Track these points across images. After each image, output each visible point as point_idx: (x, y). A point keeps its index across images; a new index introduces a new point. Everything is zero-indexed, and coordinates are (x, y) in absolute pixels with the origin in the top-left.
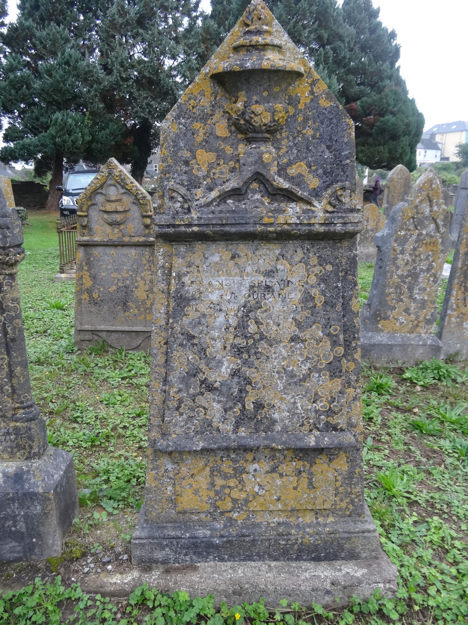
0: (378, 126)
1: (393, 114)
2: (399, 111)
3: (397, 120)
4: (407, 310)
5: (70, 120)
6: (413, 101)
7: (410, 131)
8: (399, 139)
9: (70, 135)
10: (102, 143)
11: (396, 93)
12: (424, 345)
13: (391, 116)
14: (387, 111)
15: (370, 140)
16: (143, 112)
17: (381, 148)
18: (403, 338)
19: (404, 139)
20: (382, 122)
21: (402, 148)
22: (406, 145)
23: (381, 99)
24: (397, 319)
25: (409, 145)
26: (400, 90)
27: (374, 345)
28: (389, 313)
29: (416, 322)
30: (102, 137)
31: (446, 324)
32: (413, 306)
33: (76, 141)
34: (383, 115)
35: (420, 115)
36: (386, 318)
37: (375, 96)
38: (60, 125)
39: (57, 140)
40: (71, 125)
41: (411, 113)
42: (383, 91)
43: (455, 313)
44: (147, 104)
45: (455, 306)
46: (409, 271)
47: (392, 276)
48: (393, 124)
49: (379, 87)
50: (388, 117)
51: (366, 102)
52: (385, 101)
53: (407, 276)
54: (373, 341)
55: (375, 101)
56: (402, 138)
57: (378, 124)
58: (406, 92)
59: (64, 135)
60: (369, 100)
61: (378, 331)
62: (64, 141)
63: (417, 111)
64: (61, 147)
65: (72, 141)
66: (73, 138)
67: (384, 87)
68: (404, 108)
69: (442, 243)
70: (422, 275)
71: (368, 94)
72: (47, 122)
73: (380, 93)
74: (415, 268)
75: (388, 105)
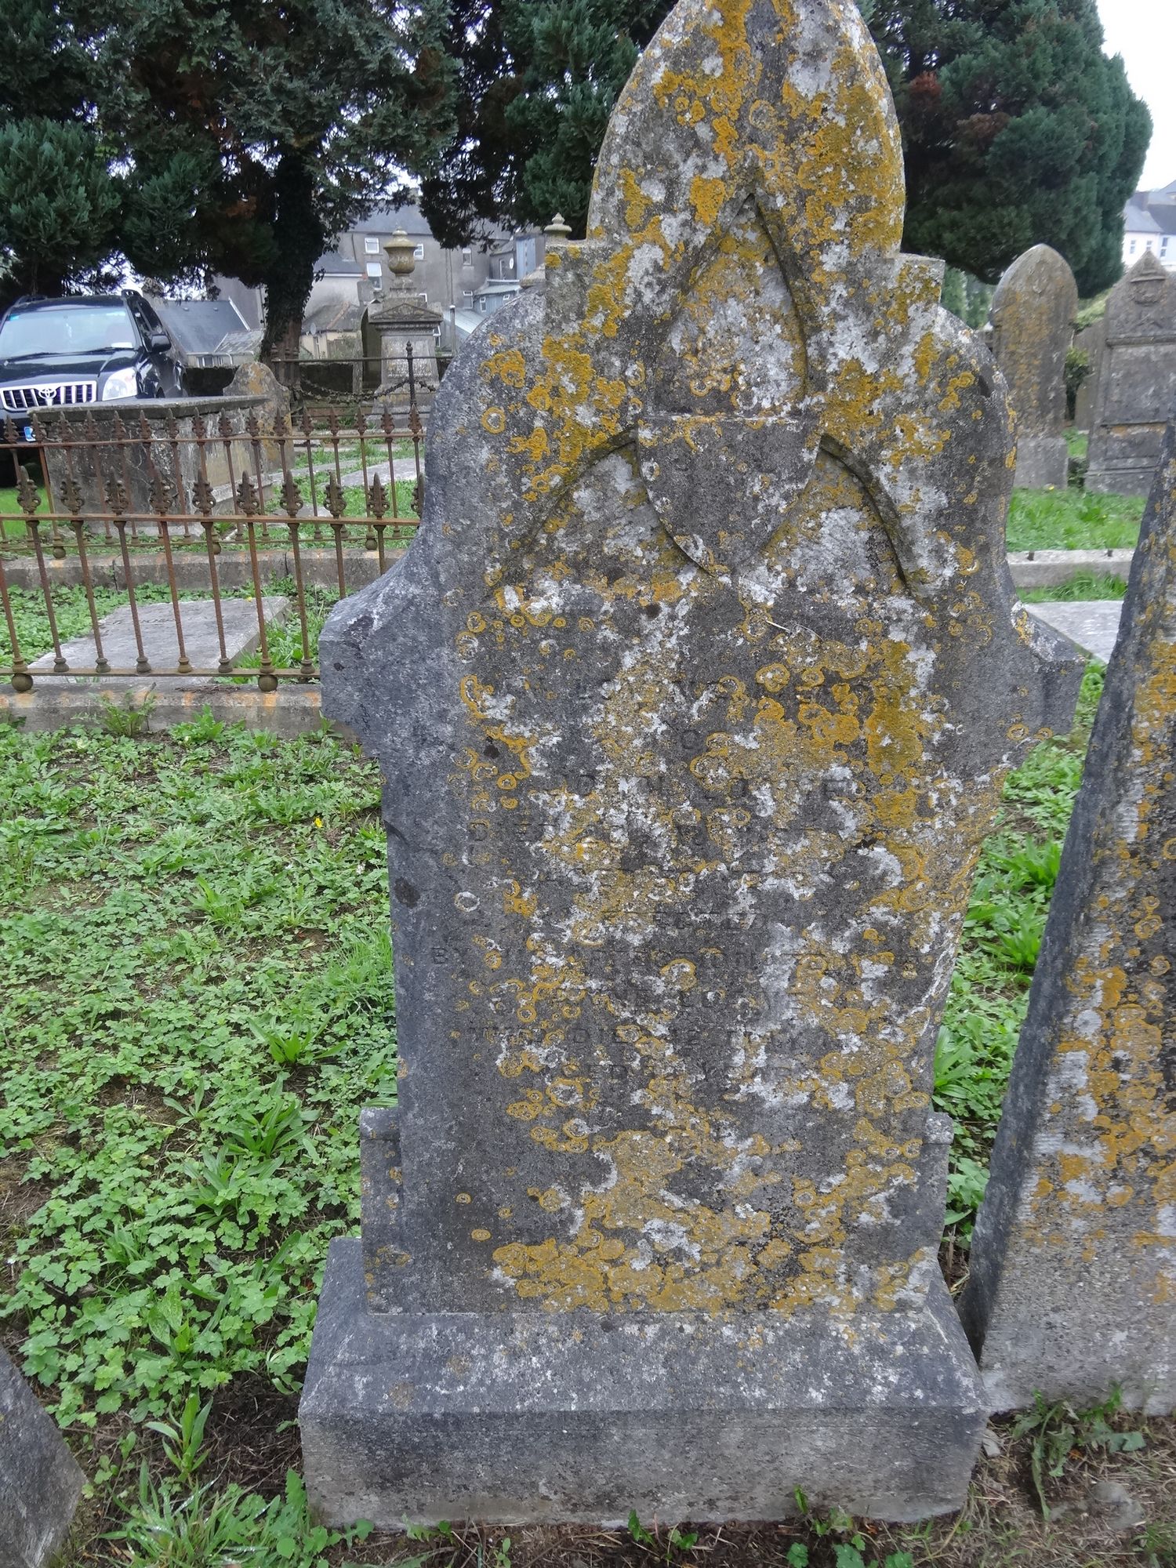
0: (1002, 144)
1: (1051, 103)
2: (1069, 93)
3: (1060, 122)
4: (695, 1181)
5: (47, 146)
6: (1116, 66)
7: (1102, 158)
8: (1066, 182)
9: (51, 194)
10: (152, 217)
11: (1061, 38)
12: (843, 1406)
13: (1042, 110)
14: (1031, 92)
15: (979, 189)
16: (267, 116)
17: (1010, 213)
18: (680, 1356)
19: (1083, 182)
20: (1013, 130)
21: (1078, 210)
22: (1088, 202)
23: (1014, 56)
24: (629, 1236)
25: (1100, 202)
26: (1077, 28)
27: (456, 1421)
28: (557, 1197)
29: (779, 1250)
30: (153, 199)
31: (1025, 1214)
32: (739, 1151)
33: (73, 212)
34: (1018, 108)
35: (1138, 111)
36: (540, 1230)
37: (995, 49)
38: (19, 162)
39: (15, 209)
40: (51, 164)
41: (1109, 100)
42: (1020, 30)
43: (1096, 1153)
44: (279, 90)
45: (1090, 1109)
46: (666, 915)
47: (519, 961)
48: (1050, 135)
49: (1008, 22)
50: (1036, 114)
51: (969, 69)
52: (1025, 62)
53: (654, 955)
54: (444, 1395)
55: (995, 64)
56: (1075, 181)
57: (1003, 136)
58: (1094, 34)
59: (34, 192)
60: (978, 62)
61: (494, 1309)
62: (36, 215)
63: (1130, 94)
64: (26, 231)
65: (60, 213)
66: (60, 201)
67: (1025, 18)
68: (1085, 82)
70: (783, 943)
71: (973, 44)
73: (1012, 38)
74: (717, 894)
75: (1036, 77)
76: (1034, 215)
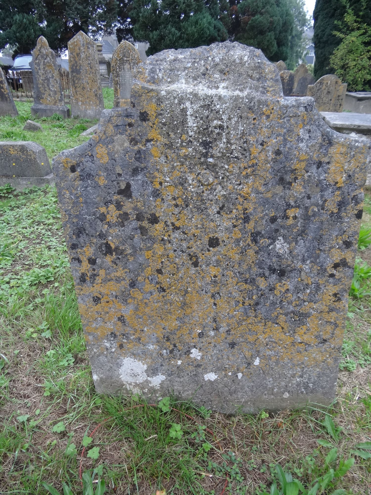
1: (262, 14)
2: (265, 12)
3: (263, 19)
4: (50, 95)
5: (25, 20)
7: (275, 28)
12: (59, 110)
14: (257, 11)
15: (246, 35)
18: (50, 107)
20: (252, 20)
21: (268, 41)
22: (272, 39)
24: (47, 99)
27: (38, 109)
28: (43, 96)
32: (51, 93)
34: (253, 15)
36: (43, 98)
38: (19, 23)
39: (18, 34)
40: (25, 24)
44: (76, 8)
46: (45, 78)
47: (39, 80)
48: (260, 22)
50: (258, 17)
51: (244, 4)
52: (255, 4)
53: (45, 80)
54: (38, 107)
56: (267, 33)
57: (250, 22)
59: (22, 31)
61: (41, 104)
62: (22, 36)
64: (20, 39)
65: (27, 36)
66: (27, 33)
69: (54, 65)
70: (51, 80)
72: (11, 21)
74: (47, 76)
76: (258, 42)
